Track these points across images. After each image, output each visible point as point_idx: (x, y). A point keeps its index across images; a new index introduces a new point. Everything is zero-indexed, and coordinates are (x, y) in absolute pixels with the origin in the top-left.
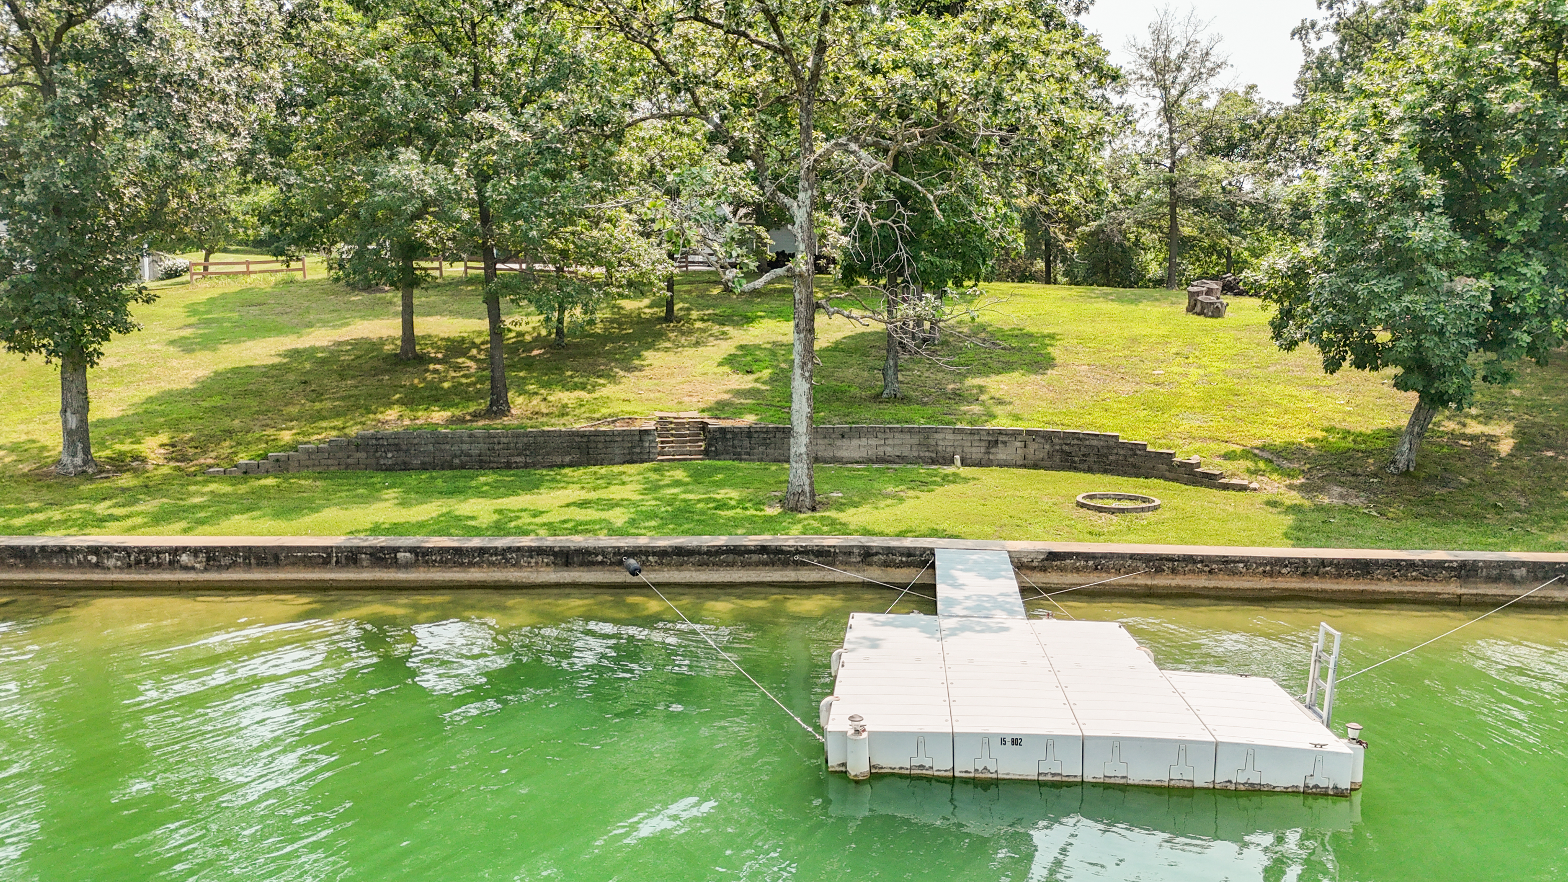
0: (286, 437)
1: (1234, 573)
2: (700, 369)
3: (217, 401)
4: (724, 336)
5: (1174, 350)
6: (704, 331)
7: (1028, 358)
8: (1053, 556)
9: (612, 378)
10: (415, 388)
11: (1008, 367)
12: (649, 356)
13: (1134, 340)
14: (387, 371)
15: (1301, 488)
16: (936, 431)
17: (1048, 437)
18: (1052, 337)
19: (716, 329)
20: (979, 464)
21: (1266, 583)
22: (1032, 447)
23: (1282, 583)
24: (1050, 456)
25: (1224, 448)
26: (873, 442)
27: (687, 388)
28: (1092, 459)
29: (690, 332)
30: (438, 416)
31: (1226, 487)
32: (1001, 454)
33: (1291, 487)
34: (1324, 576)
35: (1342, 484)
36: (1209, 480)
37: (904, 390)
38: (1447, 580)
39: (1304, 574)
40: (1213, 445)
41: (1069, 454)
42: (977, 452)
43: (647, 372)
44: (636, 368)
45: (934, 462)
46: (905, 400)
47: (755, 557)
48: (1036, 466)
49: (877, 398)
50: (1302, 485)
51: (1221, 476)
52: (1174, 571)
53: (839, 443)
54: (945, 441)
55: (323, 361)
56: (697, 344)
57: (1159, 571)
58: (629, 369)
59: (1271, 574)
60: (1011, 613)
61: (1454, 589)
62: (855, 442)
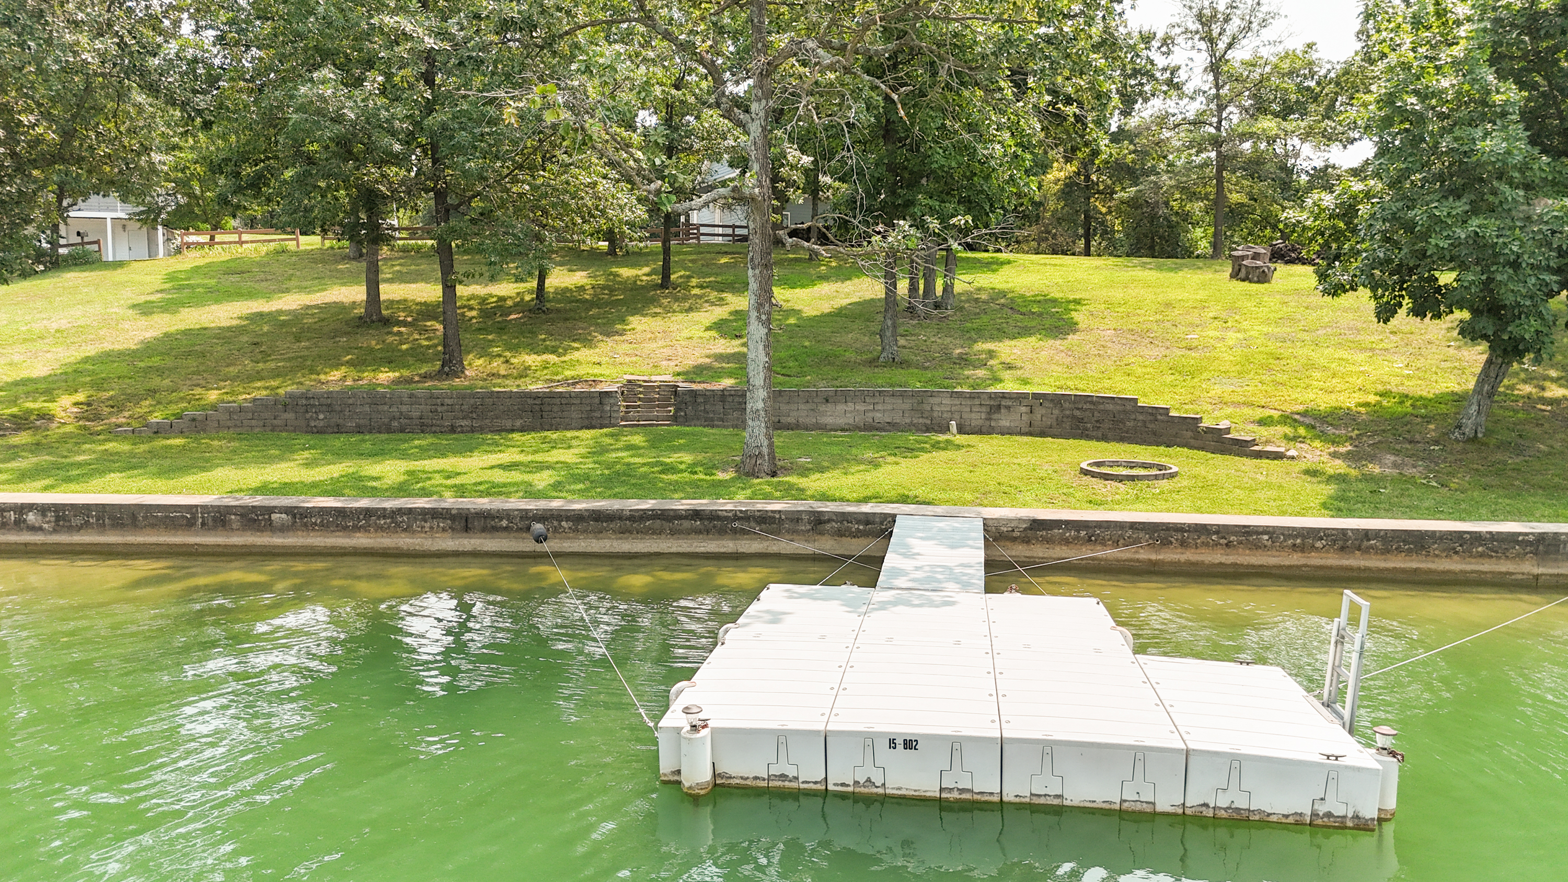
0: (213, 396)
1: (1258, 547)
2: (686, 333)
3: (156, 361)
4: (721, 302)
5: (1211, 315)
6: (700, 297)
7: (1048, 322)
8: (1037, 525)
9: (588, 342)
10: (371, 350)
11: (1025, 332)
12: (636, 322)
13: (1168, 305)
14: (347, 333)
15: (1347, 456)
16: (932, 395)
17: (1056, 400)
18: (1077, 302)
19: (713, 295)
20: (979, 432)
21: (1296, 559)
22: (1039, 412)
23: (1315, 560)
24: (1059, 422)
25: (1260, 413)
26: (861, 407)
27: (668, 352)
28: (1106, 425)
29: (685, 298)
30: (385, 376)
31: (1259, 455)
32: (1005, 421)
33: (1334, 455)
34: (1367, 551)
35: (1397, 453)
36: (1241, 448)
37: (905, 354)
38: (1521, 557)
39: (1342, 549)
40: (1247, 411)
41: (1081, 420)
42: (976, 418)
43: (629, 336)
44: (617, 333)
45: (928, 429)
46: (904, 364)
47: (686, 524)
48: (1042, 434)
49: (873, 362)
50: (1349, 452)
51: (1253, 442)
52: (1183, 544)
53: (822, 408)
54: (942, 406)
55: (284, 324)
56: (690, 310)
57: (1166, 543)
58: (608, 335)
59: (1302, 549)
60: (966, 586)
61: (1530, 568)
62: (841, 407)
